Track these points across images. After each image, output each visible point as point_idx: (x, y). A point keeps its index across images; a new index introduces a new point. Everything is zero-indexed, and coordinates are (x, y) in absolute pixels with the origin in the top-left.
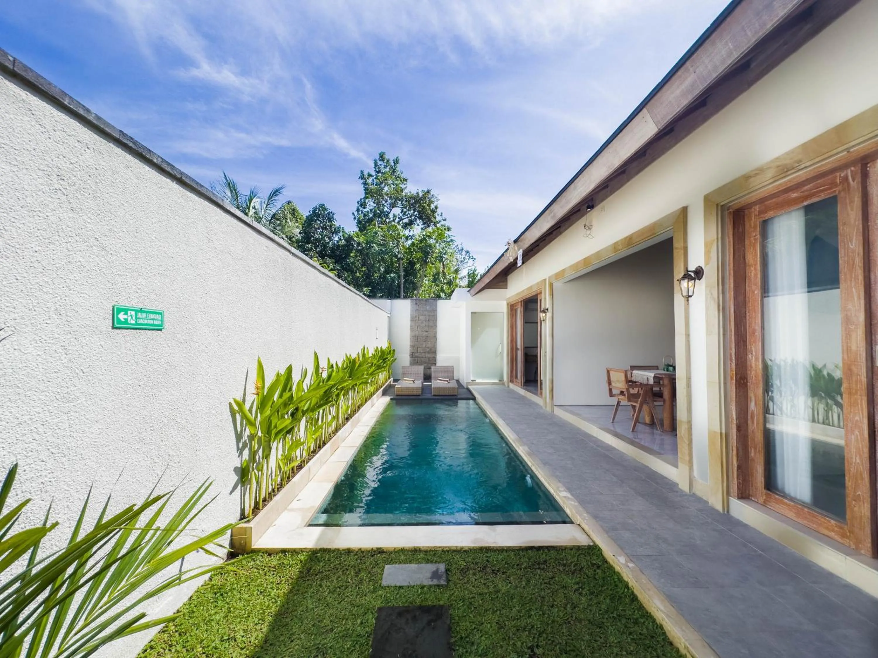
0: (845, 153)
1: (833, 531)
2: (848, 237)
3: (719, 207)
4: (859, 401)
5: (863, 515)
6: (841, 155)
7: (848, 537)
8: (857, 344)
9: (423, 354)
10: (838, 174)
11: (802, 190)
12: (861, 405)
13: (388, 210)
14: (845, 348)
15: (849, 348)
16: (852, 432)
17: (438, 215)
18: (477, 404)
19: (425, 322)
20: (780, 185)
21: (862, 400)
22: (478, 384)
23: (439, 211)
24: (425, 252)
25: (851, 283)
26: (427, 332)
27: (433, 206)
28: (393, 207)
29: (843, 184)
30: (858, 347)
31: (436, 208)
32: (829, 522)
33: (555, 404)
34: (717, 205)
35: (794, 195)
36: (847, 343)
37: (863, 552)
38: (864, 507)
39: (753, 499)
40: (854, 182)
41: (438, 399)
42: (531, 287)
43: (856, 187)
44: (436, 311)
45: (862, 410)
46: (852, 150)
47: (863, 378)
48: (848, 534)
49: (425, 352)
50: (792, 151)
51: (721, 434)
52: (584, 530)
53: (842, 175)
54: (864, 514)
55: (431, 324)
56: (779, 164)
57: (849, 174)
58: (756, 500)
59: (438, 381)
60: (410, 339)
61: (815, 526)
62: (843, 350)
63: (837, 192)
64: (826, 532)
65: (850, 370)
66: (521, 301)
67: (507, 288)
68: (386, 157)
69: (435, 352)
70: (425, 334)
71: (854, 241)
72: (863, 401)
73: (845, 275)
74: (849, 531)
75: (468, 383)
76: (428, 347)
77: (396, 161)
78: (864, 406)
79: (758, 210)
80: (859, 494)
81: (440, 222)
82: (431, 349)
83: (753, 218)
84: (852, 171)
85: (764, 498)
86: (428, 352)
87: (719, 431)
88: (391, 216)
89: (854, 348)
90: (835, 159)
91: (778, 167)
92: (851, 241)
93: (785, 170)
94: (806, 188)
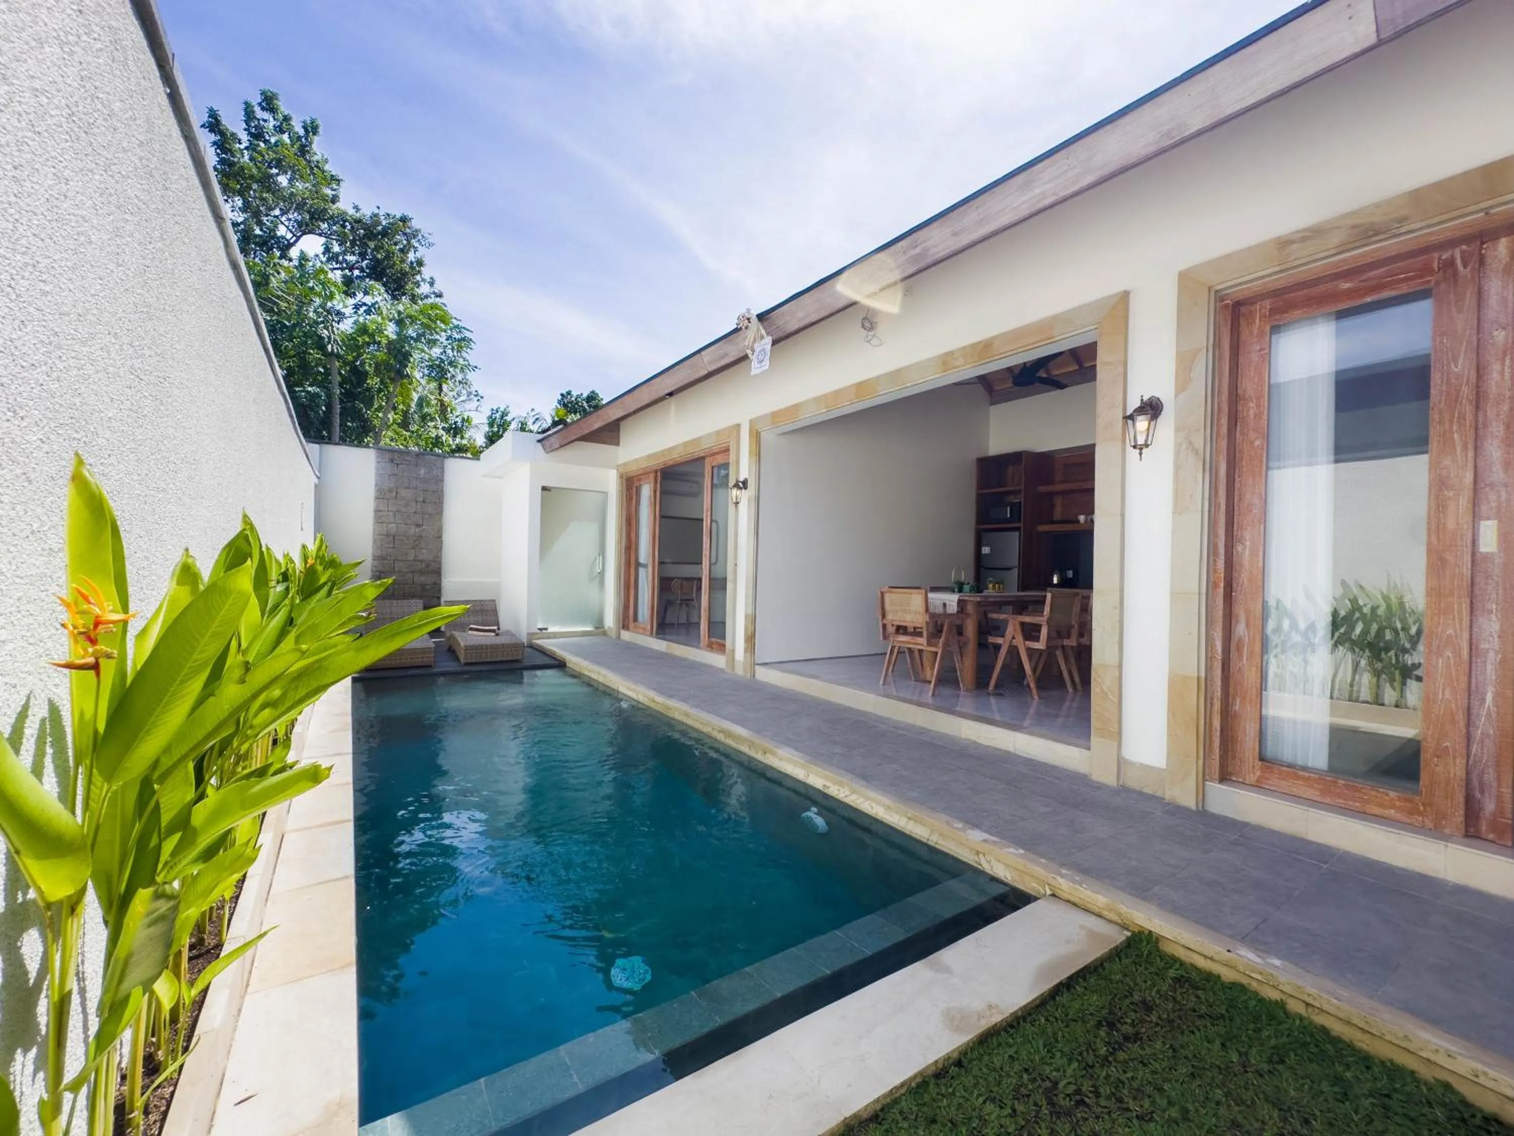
0: (1482, 214)
1: (1392, 807)
2: (1450, 354)
3: (1213, 293)
4: (1456, 606)
5: (1452, 776)
6: (1475, 216)
7: (1420, 814)
8: (1457, 518)
9: (410, 575)
10: (1436, 255)
11: (1362, 278)
12: (1460, 611)
13: (289, 236)
14: (1434, 527)
15: (1441, 527)
16: (1440, 654)
17: (423, 280)
18: (576, 676)
19: (414, 504)
20: (1344, 260)
21: (1460, 604)
22: (555, 635)
23: (427, 273)
24: (399, 351)
25: (1451, 427)
26: (418, 526)
27: (411, 256)
28: (304, 233)
29: (1445, 272)
30: (1458, 524)
31: (420, 263)
32: (1387, 795)
33: (756, 662)
34: (1209, 289)
35: (1346, 285)
36: (1438, 519)
37: (1447, 831)
38: (1454, 763)
39: (1234, 779)
40: (1465, 268)
41: (480, 671)
42: (697, 441)
43: (1469, 276)
44: (442, 480)
45: (1461, 620)
46: (1493, 211)
47: (1465, 571)
48: (1421, 808)
49: (413, 572)
50: (1389, 202)
51: (1198, 678)
52: (1075, 904)
53: (1444, 257)
54: (1455, 775)
55: (430, 509)
56: (1359, 221)
57: (1458, 256)
58: (1241, 780)
59: (470, 632)
60: (375, 541)
61: (1357, 804)
62: (1429, 529)
63: (1433, 283)
64: (1378, 811)
65: (1443, 560)
66: (656, 472)
67: (618, 444)
68: (283, 108)
69: (438, 572)
70: (413, 530)
71: (1461, 361)
72: (1464, 605)
73: (1441, 412)
74: (1424, 804)
75: (530, 635)
76: (422, 561)
77: (312, 129)
78: (1464, 614)
79: (1268, 307)
80: (1447, 747)
81: (427, 297)
82: (428, 566)
83: (1257, 321)
84: (1462, 252)
85: (1258, 773)
86: (421, 572)
87: (1196, 675)
88: (294, 253)
89: (1451, 524)
90: (1462, 224)
91: (1354, 227)
92: (1455, 360)
93: (1371, 233)
94: (1371, 274)
